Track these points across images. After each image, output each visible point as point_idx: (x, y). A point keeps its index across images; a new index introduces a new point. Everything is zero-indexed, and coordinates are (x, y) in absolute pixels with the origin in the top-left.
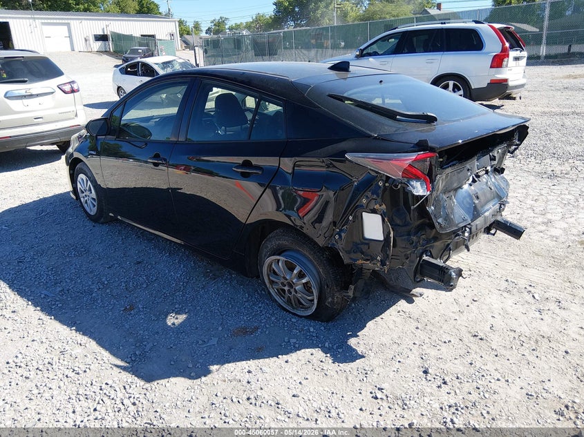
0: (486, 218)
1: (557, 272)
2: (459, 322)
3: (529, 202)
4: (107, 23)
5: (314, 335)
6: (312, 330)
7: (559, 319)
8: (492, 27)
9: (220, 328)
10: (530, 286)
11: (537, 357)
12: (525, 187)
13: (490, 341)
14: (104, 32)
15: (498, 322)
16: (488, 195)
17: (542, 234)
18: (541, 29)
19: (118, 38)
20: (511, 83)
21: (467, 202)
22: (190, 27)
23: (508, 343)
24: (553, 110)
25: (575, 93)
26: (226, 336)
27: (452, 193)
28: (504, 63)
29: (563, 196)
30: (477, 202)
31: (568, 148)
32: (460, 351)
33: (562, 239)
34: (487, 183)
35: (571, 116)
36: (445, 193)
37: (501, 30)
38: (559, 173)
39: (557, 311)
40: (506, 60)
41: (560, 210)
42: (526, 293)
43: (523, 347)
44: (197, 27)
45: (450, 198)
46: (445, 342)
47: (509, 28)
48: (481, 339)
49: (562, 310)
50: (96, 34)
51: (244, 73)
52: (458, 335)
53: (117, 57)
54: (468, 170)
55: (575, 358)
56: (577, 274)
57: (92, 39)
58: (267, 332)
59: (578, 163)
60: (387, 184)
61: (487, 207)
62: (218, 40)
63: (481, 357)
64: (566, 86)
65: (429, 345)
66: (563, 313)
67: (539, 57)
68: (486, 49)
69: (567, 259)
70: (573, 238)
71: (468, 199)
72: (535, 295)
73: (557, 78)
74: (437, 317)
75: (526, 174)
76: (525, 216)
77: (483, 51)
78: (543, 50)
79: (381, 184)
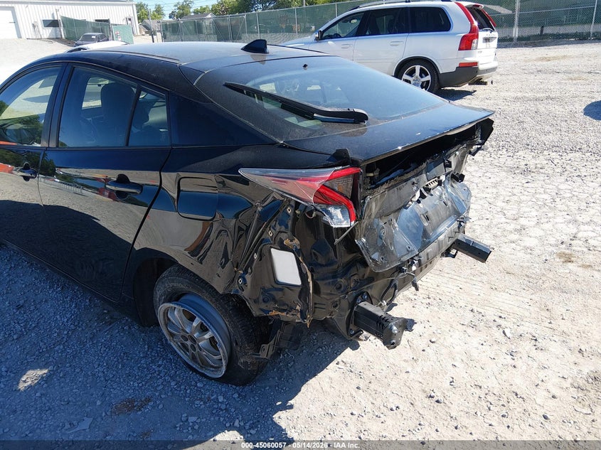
0: (440, 244)
1: (533, 297)
2: (411, 376)
3: (500, 204)
4: (57, 7)
5: (223, 407)
6: (221, 399)
7: (535, 365)
8: (459, 5)
9: (99, 403)
10: (500, 317)
11: (508, 427)
12: (495, 185)
13: (450, 405)
14: (53, 17)
15: (461, 374)
16: (443, 213)
17: (514, 245)
18: (514, 10)
19: (70, 23)
20: (481, 67)
21: (414, 226)
22: (152, 11)
23: (471, 405)
24: (527, 95)
25: (549, 76)
26: (104, 414)
27: (392, 216)
28: (474, 45)
29: (537, 196)
30: (426, 224)
31: (543, 138)
32: (410, 422)
33: (537, 252)
34: (440, 197)
35: (545, 101)
36: (381, 217)
37: (470, 8)
38: (532, 167)
39: (534, 353)
40: (475, 41)
41: (534, 213)
42: (495, 329)
43: (490, 413)
44: (159, 10)
45: (390, 222)
46: (392, 410)
47: (479, 6)
48: (438, 401)
49: (539, 351)
50: (45, 19)
51: (123, 56)
52: (409, 396)
53: (69, 44)
54: (413, 184)
55: (557, 427)
56: (556, 299)
57: (40, 25)
58: (161, 406)
59: (554, 155)
60: (297, 212)
61: (441, 229)
62: (178, 24)
63: (437, 431)
64: (539, 68)
65: (371, 415)
66: (540, 356)
67: (511, 39)
68: (454, 29)
69: (544, 278)
70: (552, 249)
71: (415, 222)
72: (507, 331)
73: (530, 61)
74: (384, 368)
75: (496, 170)
76: (495, 222)
77: (451, 32)
78: (516, 32)
79: (289, 211)
